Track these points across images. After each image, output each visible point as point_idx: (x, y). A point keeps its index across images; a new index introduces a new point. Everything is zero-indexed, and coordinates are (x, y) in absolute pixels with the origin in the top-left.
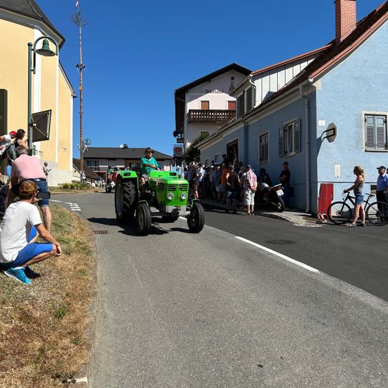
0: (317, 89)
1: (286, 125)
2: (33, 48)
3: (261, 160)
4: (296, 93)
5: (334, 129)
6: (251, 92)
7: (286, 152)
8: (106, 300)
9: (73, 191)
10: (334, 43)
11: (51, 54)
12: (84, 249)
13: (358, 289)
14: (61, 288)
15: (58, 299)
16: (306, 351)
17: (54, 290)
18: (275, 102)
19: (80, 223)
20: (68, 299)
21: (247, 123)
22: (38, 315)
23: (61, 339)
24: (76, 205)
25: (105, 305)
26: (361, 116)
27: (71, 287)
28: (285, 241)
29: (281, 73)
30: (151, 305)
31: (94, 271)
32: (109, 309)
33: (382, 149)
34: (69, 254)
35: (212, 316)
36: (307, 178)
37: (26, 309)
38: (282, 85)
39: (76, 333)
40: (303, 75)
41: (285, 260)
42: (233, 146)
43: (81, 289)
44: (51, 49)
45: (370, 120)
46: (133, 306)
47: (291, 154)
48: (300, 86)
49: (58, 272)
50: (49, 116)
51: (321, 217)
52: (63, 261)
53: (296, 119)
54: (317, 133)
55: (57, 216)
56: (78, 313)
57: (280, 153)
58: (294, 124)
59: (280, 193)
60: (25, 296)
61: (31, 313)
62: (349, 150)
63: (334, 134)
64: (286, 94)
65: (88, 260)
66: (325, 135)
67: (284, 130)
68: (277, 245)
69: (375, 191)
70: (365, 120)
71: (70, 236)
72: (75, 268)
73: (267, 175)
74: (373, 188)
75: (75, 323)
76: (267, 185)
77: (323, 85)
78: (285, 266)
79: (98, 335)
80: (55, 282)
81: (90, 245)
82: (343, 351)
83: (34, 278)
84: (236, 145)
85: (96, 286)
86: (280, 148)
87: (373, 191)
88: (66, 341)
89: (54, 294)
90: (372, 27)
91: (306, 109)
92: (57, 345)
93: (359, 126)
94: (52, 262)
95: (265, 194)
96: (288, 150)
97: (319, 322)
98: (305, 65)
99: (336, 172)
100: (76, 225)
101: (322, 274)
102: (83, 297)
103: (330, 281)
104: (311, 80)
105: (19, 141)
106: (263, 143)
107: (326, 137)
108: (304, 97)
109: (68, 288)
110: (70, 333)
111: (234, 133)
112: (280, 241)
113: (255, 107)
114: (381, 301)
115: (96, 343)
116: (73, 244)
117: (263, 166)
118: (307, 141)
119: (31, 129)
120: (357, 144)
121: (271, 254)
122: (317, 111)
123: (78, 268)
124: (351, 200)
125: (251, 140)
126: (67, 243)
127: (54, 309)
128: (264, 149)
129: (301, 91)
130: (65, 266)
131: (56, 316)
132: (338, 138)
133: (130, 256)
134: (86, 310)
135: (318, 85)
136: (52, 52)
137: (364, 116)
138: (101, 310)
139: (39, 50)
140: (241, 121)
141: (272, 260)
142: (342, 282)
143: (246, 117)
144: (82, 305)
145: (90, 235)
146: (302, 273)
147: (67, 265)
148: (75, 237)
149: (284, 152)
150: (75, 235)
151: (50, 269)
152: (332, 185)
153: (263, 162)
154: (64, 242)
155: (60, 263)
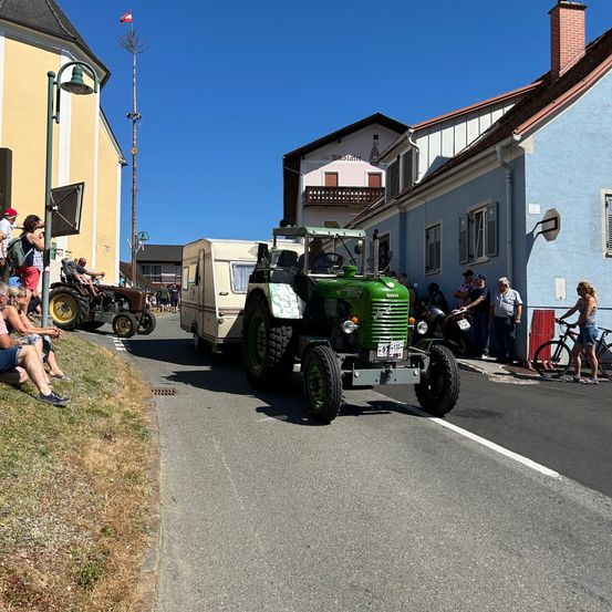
0: (526, 152)
1: (472, 212)
3: (427, 268)
4: (490, 159)
5: (556, 219)
6: (411, 158)
7: (471, 257)
8: (173, 533)
10: (547, 78)
11: (87, 90)
12: (137, 427)
14: (92, 515)
15: (86, 542)
17: (80, 520)
18: (451, 175)
19: (130, 375)
20: (105, 540)
21: (405, 207)
22: (44, 584)
25: (175, 546)
26: (599, 196)
27: (111, 510)
28: (483, 412)
29: (460, 128)
30: (262, 550)
31: (155, 474)
32: (181, 556)
34: (110, 437)
35: (381, 576)
37: (20, 571)
38: (461, 147)
40: (498, 131)
41: (493, 452)
43: (131, 516)
44: (86, 83)
46: (228, 553)
47: (479, 260)
48: (498, 147)
49: (89, 480)
50: (79, 193)
52: (98, 453)
53: (489, 201)
54: (527, 225)
55: (90, 364)
56: (124, 572)
57: (462, 258)
58: (485, 210)
59: (464, 324)
60: (22, 538)
61: (31, 579)
62: (579, 253)
63: (557, 227)
64: (472, 160)
65: (143, 451)
66: (539, 229)
67: (469, 220)
68: (471, 420)
70: (607, 205)
71: (111, 402)
72: (119, 467)
73: (441, 294)
75: (117, 600)
76: (440, 312)
77: (539, 145)
78: (496, 464)
80: (82, 502)
81: (147, 418)
84: (386, 243)
85: (158, 507)
86: (462, 251)
89: (78, 531)
91: (508, 186)
93: (595, 215)
94: (79, 456)
95: (439, 327)
96: (476, 256)
98: (498, 114)
99: (557, 289)
100: (123, 380)
101: (567, 481)
102: (131, 530)
103: (586, 497)
104: (517, 138)
105: (29, 235)
106: (432, 240)
107: (542, 232)
108: (505, 165)
109: (107, 512)
111: (383, 224)
113: (418, 182)
116: (117, 418)
117: (433, 279)
118: (509, 239)
119: (50, 214)
120: (592, 245)
121: (466, 438)
122: (527, 189)
123: (126, 468)
124: (572, 338)
125: (410, 235)
126: (107, 415)
127: (77, 564)
128: (433, 252)
129: (499, 156)
130: (102, 464)
131: (80, 583)
132: (560, 235)
133: (217, 440)
134: (140, 564)
135: (528, 145)
136: (87, 87)
137: (603, 197)
138: (167, 560)
139: (66, 84)
140: (395, 204)
141: (470, 450)
142: (608, 498)
143: (403, 198)
144: (131, 552)
145: (146, 398)
146: (530, 479)
147: (105, 462)
148: (120, 404)
149: (467, 257)
150: (120, 399)
151: (72, 472)
152: (553, 312)
153: (431, 272)
154: (100, 413)
155: (92, 458)
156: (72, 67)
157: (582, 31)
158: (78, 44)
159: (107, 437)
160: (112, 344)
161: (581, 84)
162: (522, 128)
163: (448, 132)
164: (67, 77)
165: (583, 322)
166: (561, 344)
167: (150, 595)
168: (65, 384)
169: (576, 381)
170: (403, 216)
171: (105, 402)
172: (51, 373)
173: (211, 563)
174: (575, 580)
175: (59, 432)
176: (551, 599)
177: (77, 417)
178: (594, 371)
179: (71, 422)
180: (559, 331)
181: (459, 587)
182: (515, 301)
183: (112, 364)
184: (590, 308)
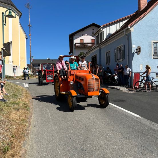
0: (132, 31)
1: (118, 48)
2: (4, 14)
3: (106, 63)
4: (122, 33)
5: (140, 49)
6: (102, 34)
7: (118, 60)
8: (33, 136)
10: (137, 12)
12: (26, 107)
14: (9, 132)
15: (7, 140)
17: (5, 134)
18: (112, 38)
19: (26, 93)
20: (12, 139)
21: (100, 47)
24: (27, 84)
25: (33, 140)
26: (151, 43)
27: (15, 130)
28: (121, 100)
29: (115, 26)
30: (57, 140)
31: (30, 120)
32: (35, 143)
35: (90, 146)
38: (115, 31)
40: (124, 26)
41: (123, 111)
42: (94, 57)
43: (21, 132)
45: (155, 45)
46: (48, 141)
47: (120, 60)
48: (124, 30)
49: (10, 122)
50: (10, 44)
52: (14, 115)
53: (122, 45)
54: (132, 51)
55: (15, 90)
56: (17, 148)
57: (115, 60)
58: (121, 47)
59: (116, 77)
62: (146, 58)
63: (140, 51)
65: (27, 113)
66: (135, 52)
67: (117, 50)
68: (117, 102)
70: (153, 45)
71: (20, 101)
72: (20, 118)
73: (110, 70)
75: (13, 156)
76: (110, 74)
77: (135, 29)
78: (123, 114)
80: (7, 128)
81: (30, 105)
85: (29, 129)
86: (115, 58)
87: (157, 76)
89: (4, 137)
90: (155, 3)
91: (127, 41)
93: (150, 47)
94: (8, 116)
95: (109, 78)
96: (119, 59)
97: (148, 150)
98: (124, 22)
99: (140, 68)
100: (24, 94)
101: (142, 118)
102: (20, 136)
103: (147, 122)
104: (129, 27)
106: (108, 56)
107: (136, 52)
108: (126, 35)
111: (95, 52)
113: (104, 40)
116: (21, 105)
118: (127, 54)
119: (3, 50)
120: (149, 55)
121: (116, 107)
122: (132, 41)
123: (22, 118)
124: (144, 80)
125: (102, 55)
126: (18, 104)
127: (3, 146)
128: (108, 59)
129: (124, 32)
130: (15, 118)
131: (3, 152)
132: (141, 53)
133: (48, 110)
134: (22, 145)
135: (132, 29)
136: (13, 16)
138: (31, 144)
139: (7, 15)
140: (98, 47)
141: (116, 110)
142: (153, 122)
143: (100, 45)
144: (20, 142)
145: (30, 99)
146: (132, 118)
147: (16, 117)
148: (23, 101)
149: (117, 60)
150: (23, 100)
151: (5, 120)
152: (139, 74)
153: (108, 64)
154: (16, 104)
155: (12, 116)
156: (9, 10)
158: (13, 6)
159: (18, 110)
160: (24, 85)
161: (146, 12)
162: (130, 24)
163: (111, 27)
164: (7, 13)
165: (147, 76)
166: (142, 82)
167: (24, 155)
168: (7, 96)
169: (146, 91)
170: (100, 50)
171: (18, 101)
172: (4, 93)
173: (43, 144)
174: (144, 146)
175: (3, 109)
176: (137, 152)
177: (9, 105)
178: (150, 89)
179: (8, 106)
180: (141, 78)
181: (111, 149)
182: (130, 71)
183: (22, 91)
184: (149, 72)
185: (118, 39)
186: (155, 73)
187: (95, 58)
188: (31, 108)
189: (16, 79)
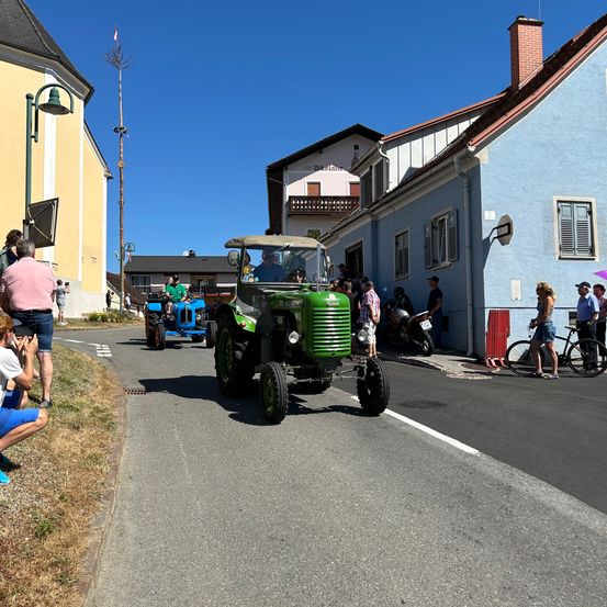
0: (481, 162)
1: (435, 219)
2: (34, 101)
3: (397, 273)
4: (451, 169)
5: (509, 225)
6: (382, 168)
7: (435, 261)
8: (126, 503)
9: (105, 325)
10: (508, 90)
11: (62, 110)
12: (103, 420)
13: (539, 481)
14: (52, 486)
15: (45, 506)
16: (444, 589)
17: (40, 490)
18: (416, 185)
19: (105, 377)
20: (61, 505)
21: (376, 216)
22: (5, 534)
23: (38, 575)
24: (106, 347)
25: (126, 513)
26: (551, 203)
27: (70, 483)
28: (431, 403)
29: (429, 139)
30: (200, 513)
31: (115, 457)
32: (130, 520)
33: (587, 256)
34: (78, 428)
35: (296, 530)
36: (469, 302)
38: (430, 157)
39: (65, 563)
40: (462, 141)
41: (426, 434)
42: (355, 251)
43: (87, 488)
44: (63, 104)
45: (566, 210)
46: (170, 515)
47: (443, 264)
48: (455, 158)
49: (53, 460)
50: (54, 208)
51: (491, 364)
52: (64, 440)
53: (450, 208)
54: (483, 231)
55: (67, 366)
56: (75, 528)
57: (427, 263)
58: (446, 217)
59: (426, 325)
62: (533, 256)
63: (510, 232)
64: (433, 170)
65: (107, 439)
66: (495, 234)
67: (433, 227)
68: (416, 410)
69: (574, 321)
70: (559, 211)
71: (84, 401)
72: (83, 451)
73: (407, 298)
74: (572, 316)
75: (67, 546)
76: (405, 314)
78: (425, 444)
79: (105, 565)
80: (45, 477)
81: (116, 413)
82: (504, 589)
83: (9, 471)
84: (360, 251)
85: (113, 482)
86: (427, 256)
87: (572, 321)
88: (45, 578)
89: (38, 498)
90: (567, 67)
91: (466, 194)
92: (29, 584)
93: (548, 220)
94: (46, 442)
95: (404, 328)
96: (440, 260)
97: (470, 538)
98: (465, 125)
99: (513, 290)
100: (97, 380)
102: (86, 498)
103: (495, 469)
104: (472, 149)
106: (401, 247)
107: (498, 237)
109: (66, 485)
110: (54, 565)
111: (356, 231)
112: (423, 402)
113: (388, 191)
114: (574, 501)
115: (100, 580)
116: (86, 412)
118: (467, 244)
119: (27, 228)
120: (545, 248)
121: (406, 424)
122: (482, 196)
123: (88, 452)
125: (382, 240)
126: (78, 410)
127: (36, 522)
128: (402, 258)
129: (456, 166)
130: (66, 449)
131: (36, 535)
132: (514, 238)
133: (178, 430)
134: (90, 522)
135: (483, 156)
136: (64, 108)
137: (555, 203)
138: (117, 523)
139: (44, 105)
140: (366, 213)
141: (406, 434)
142: (514, 469)
143: (374, 207)
144: (84, 514)
145: (118, 396)
146: (451, 456)
147: (71, 447)
148: (92, 401)
149: (432, 262)
150: (92, 397)
151: (39, 454)
152: (508, 312)
153: (401, 277)
154: (71, 408)
155: (58, 443)
156: (49, 90)
157: (539, 46)
158: (61, 62)
159: (76, 428)
160: (94, 350)
161: (532, 97)
162: (476, 139)
163: (417, 143)
164: (45, 98)
167: (97, 546)
171: (78, 399)
173: (154, 524)
174: (461, 529)
176: (434, 543)
178: (554, 368)
181: (361, 536)
183: (89, 367)
185: (435, 187)
186: (566, 313)
187: (357, 256)
188: (120, 424)
189: (69, 330)
